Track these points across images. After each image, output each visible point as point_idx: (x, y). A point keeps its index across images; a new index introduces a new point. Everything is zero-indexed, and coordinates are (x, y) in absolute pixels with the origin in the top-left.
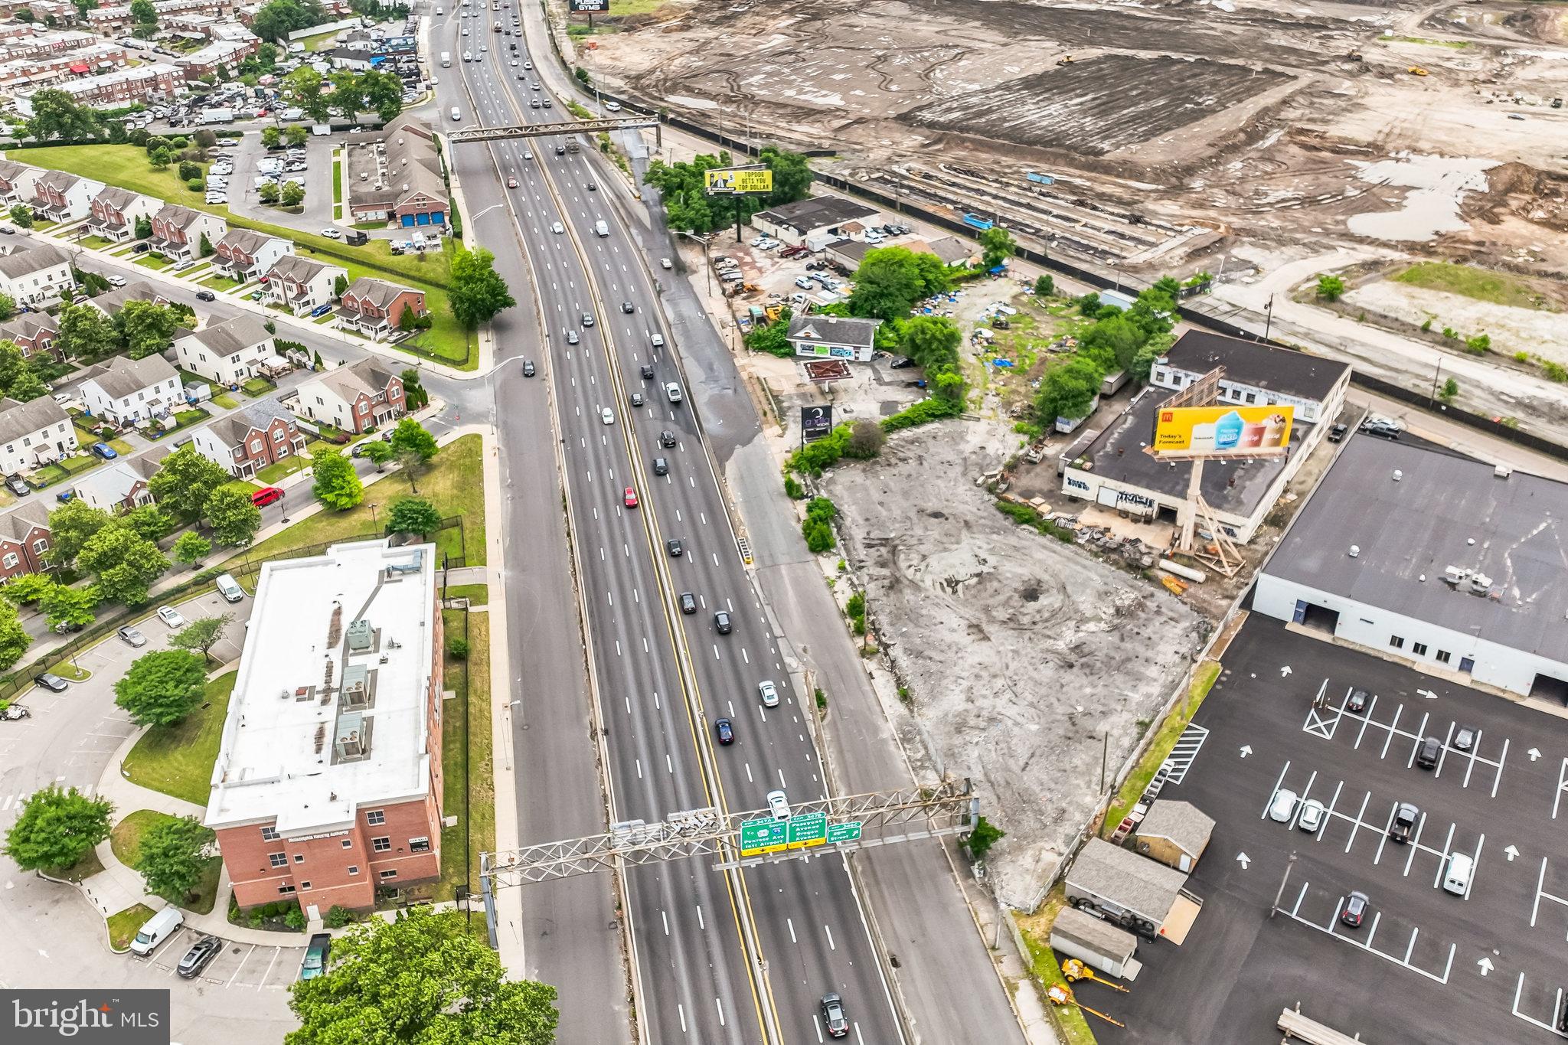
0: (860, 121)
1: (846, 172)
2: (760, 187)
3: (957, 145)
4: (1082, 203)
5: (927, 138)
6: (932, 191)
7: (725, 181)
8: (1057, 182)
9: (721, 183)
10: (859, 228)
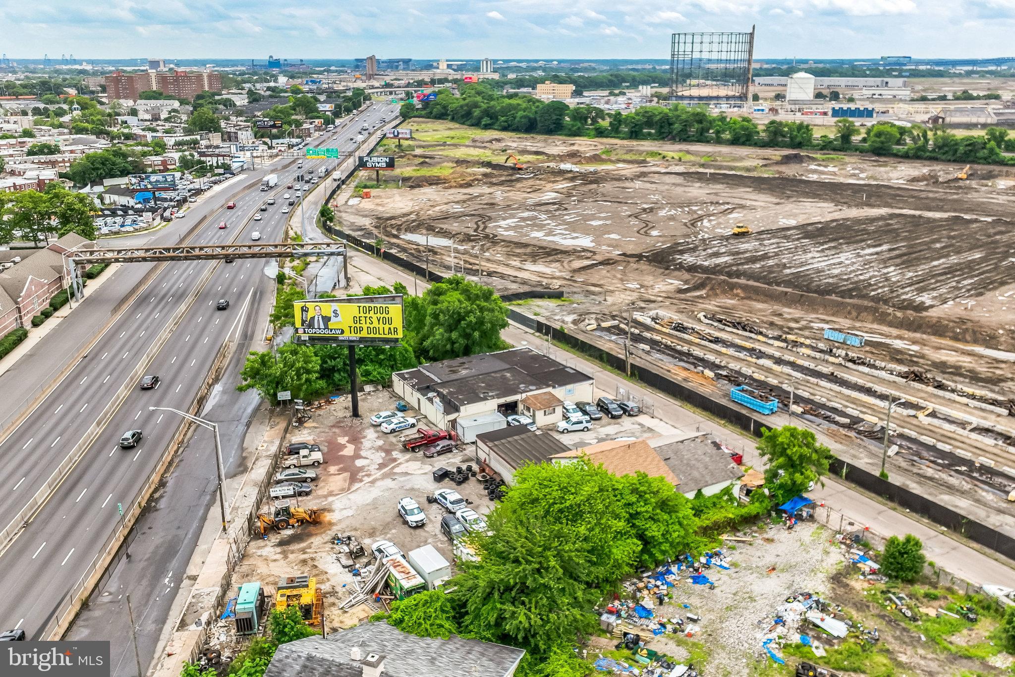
0: (607, 262)
1: (569, 319)
2: (383, 331)
3: (724, 292)
4: (918, 378)
5: (686, 282)
6: (685, 349)
7: (326, 320)
8: (868, 343)
9: (319, 323)
10: (551, 404)
